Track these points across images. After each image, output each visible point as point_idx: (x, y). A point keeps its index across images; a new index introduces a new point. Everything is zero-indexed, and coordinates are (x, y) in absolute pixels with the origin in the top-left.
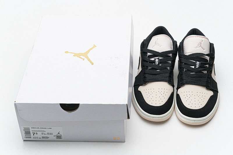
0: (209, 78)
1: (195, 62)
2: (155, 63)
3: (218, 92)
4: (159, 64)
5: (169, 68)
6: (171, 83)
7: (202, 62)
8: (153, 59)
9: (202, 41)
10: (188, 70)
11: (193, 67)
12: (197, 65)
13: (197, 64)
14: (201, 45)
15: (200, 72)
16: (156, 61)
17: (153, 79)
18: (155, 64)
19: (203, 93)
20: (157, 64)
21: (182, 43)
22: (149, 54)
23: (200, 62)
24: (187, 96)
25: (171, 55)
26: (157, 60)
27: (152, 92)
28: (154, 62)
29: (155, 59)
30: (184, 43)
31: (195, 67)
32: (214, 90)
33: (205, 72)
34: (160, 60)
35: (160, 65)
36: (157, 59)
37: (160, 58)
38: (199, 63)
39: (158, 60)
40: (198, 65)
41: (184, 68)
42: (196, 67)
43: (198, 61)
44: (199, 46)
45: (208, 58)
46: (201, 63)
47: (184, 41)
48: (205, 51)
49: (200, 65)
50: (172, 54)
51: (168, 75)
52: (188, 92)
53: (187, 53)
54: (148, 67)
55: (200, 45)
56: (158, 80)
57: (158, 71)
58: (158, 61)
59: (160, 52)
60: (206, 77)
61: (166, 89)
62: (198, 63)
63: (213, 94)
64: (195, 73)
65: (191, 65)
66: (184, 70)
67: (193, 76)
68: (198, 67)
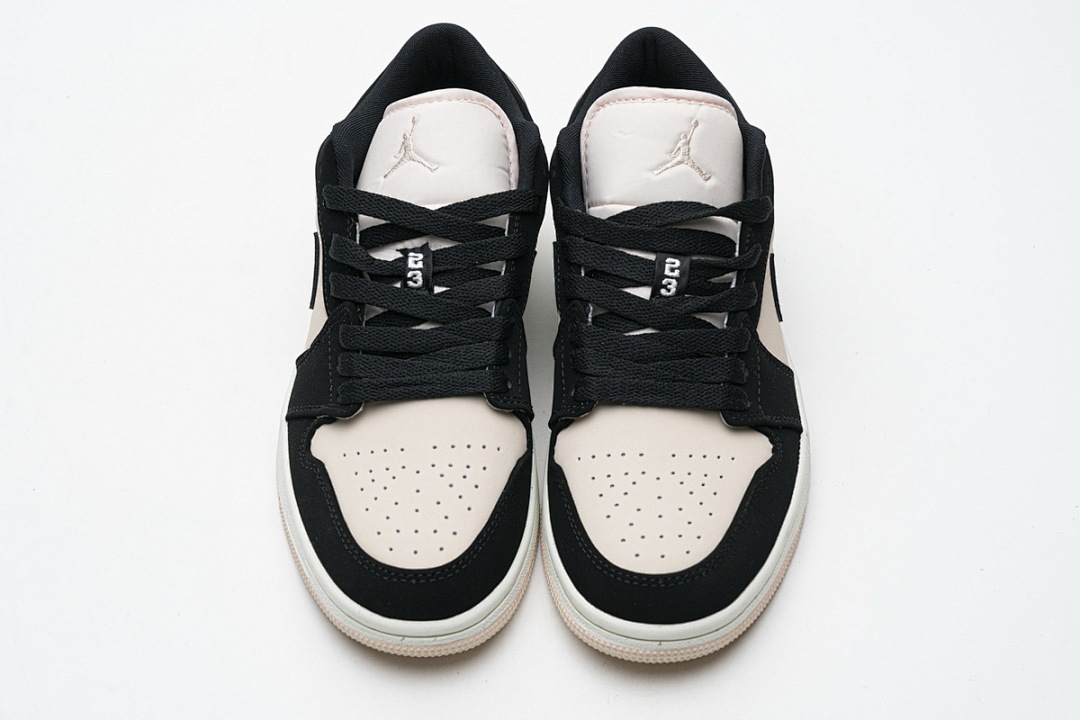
0: (741, 355)
1: (652, 257)
2: (405, 280)
3: (800, 430)
4: (428, 285)
5: (492, 308)
6: (512, 402)
7: (695, 258)
8: (389, 254)
9: (697, 124)
10: (611, 313)
11: (644, 293)
12: (664, 282)
13: (667, 272)
14: (687, 153)
15: (689, 321)
16: (411, 264)
17: (398, 385)
18: (405, 285)
19: (711, 457)
20: (420, 283)
21: (571, 136)
22: (366, 221)
23: (687, 260)
24: (610, 481)
25: (503, 221)
26: (415, 262)
27: (390, 473)
28: (398, 269)
29: (405, 252)
30: (584, 131)
31: (652, 296)
32: (774, 427)
33: (719, 321)
34: (432, 259)
35: (438, 290)
36: (414, 250)
37: (437, 245)
38: (678, 263)
39: (421, 256)
40: (674, 282)
41: (585, 302)
42: (663, 292)
43: (675, 255)
44: (679, 158)
45: (731, 228)
46: (693, 265)
47: (586, 121)
48: (715, 188)
49: (685, 280)
50: (513, 214)
51: (487, 351)
52: (616, 455)
53: (602, 203)
54: (362, 305)
55: (682, 148)
56: (426, 388)
57: (424, 327)
58: (420, 265)
59: (433, 207)
60: (723, 355)
61: (476, 447)
62: (672, 266)
63: (773, 451)
64: (654, 328)
65: (632, 280)
66: (590, 316)
67: (643, 352)
68: (673, 290)
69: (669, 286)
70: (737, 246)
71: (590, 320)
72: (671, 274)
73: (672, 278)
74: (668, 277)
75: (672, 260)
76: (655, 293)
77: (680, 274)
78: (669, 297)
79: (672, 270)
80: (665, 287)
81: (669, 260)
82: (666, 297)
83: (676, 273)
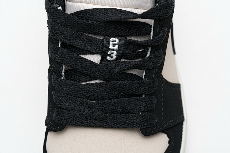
1: (101, 38)
11: (96, 59)
12: (109, 53)
13: (111, 47)
32: (170, 128)
38: (117, 41)
40: (115, 52)
63: (169, 142)
64: (101, 80)
65: (88, 51)
66: (63, 71)
67: (94, 95)
68: (114, 57)
69: (112, 55)
70: (152, 29)
71: (63, 74)
72: (113, 48)
73: (114, 50)
74: (111, 50)
75: (115, 39)
76: (103, 59)
77: (119, 48)
78: (112, 61)
79: (114, 45)
80: (109, 55)
81: (112, 39)
82: (110, 61)
83: (116, 47)
